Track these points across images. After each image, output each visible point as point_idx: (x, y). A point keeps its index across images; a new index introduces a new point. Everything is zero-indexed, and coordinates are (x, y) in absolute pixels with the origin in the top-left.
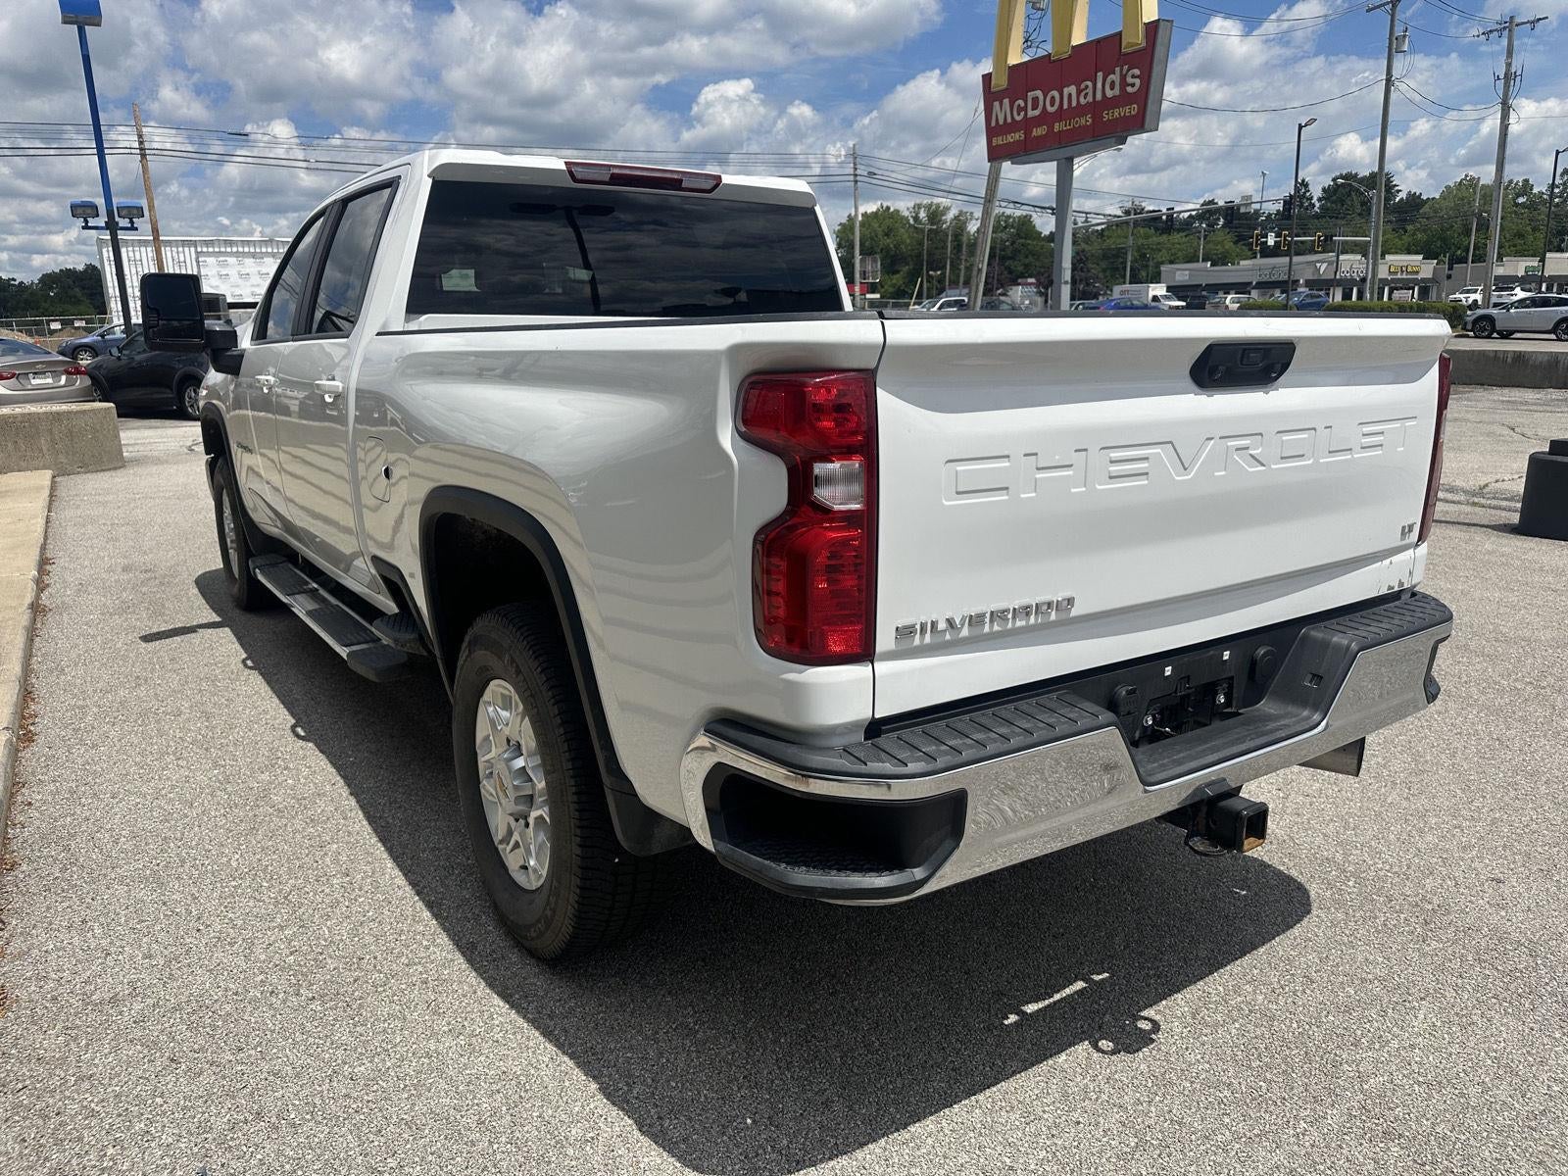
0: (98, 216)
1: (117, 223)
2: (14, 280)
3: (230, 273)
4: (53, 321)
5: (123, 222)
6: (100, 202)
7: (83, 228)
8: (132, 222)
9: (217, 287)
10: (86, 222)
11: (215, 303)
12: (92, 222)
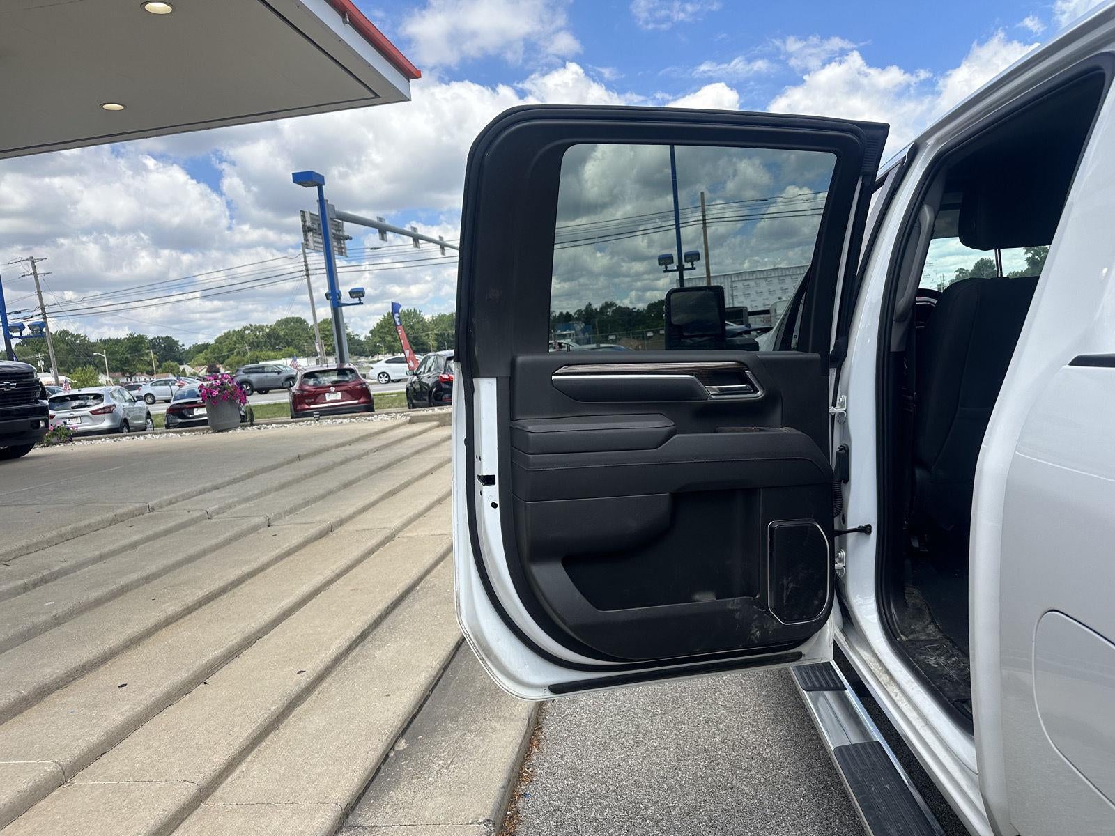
0: (673, 263)
1: (684, 266)
2: (635, 308)
3: (751, 293)
4: (649, 331)
5: (688, 265)
6: (674, 253)
7: (665, 272)
8: (692, 265)
9: (742, 302)
10: (666, 267)
11: (739, 314)
12: (670, 267)
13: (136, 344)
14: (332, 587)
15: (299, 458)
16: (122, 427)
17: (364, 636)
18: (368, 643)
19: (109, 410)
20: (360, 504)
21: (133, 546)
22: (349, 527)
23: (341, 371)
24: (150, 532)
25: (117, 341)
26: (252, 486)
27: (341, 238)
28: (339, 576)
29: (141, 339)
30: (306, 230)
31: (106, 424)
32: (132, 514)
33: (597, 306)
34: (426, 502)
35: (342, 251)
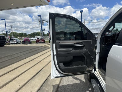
13: (22, 34)
14: (30, 69)
15: (33, 49)
16: (17, 43)
17: (32, 78)
18: (32, 80)
19: (16, 41)
20: (38, 56)
21: (6, 61)
22: (36, 59)
23: (42, 38)
24: (9, 59)
25: (20, 33)
26: (26, 53)
27: (43, 23)
28: (32, 67)
29: (23, 33)
30: (39, 22)
31: (16, 43)
32: (9, 56)
33: (72, 32)
34: (47, 56)
35: (43, 24)
